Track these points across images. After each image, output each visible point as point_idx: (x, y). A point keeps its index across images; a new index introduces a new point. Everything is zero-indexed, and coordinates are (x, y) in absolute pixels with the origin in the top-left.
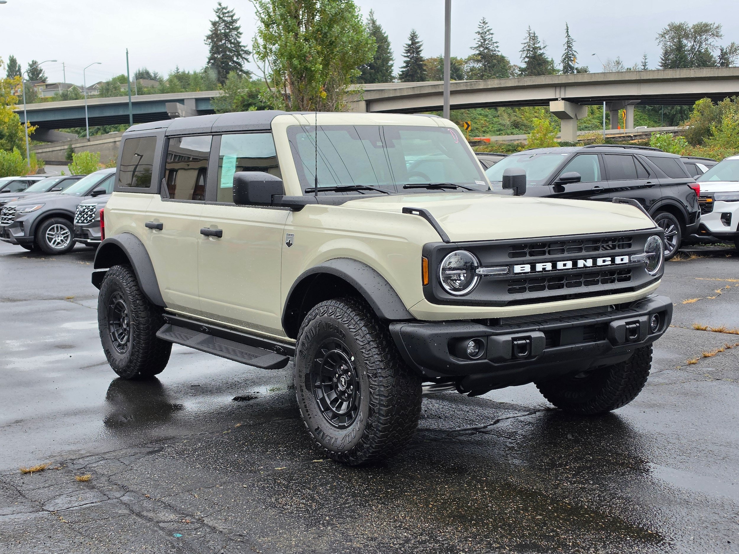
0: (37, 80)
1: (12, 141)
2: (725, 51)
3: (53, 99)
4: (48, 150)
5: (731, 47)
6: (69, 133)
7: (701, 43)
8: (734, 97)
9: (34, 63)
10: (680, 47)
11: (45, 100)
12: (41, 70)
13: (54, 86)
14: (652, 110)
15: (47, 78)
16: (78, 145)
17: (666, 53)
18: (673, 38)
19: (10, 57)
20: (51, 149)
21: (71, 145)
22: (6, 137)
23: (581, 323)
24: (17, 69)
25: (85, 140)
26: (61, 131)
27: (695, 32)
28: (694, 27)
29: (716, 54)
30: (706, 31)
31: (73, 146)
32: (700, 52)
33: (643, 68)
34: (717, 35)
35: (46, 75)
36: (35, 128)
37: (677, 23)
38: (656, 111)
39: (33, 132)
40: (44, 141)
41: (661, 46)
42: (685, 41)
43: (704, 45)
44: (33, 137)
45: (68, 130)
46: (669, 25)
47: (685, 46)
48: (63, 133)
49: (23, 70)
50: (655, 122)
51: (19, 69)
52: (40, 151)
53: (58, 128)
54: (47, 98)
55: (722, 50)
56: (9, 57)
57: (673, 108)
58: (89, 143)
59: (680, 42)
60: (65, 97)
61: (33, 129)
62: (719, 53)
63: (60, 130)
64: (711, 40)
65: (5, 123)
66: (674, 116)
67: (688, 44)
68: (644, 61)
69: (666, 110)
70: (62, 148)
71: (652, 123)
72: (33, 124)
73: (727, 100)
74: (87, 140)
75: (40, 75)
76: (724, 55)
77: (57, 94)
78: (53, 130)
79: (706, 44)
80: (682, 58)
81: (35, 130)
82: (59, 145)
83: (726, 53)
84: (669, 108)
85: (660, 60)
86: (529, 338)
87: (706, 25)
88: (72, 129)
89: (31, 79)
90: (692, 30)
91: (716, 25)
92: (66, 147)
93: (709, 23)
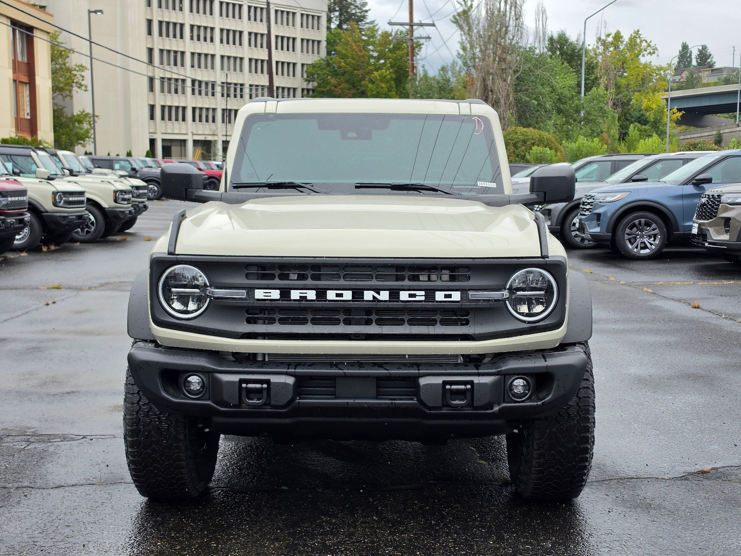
0: (705, 65)
1: (656, 127)
3: (716, 84)
4: (696, 136)
6: (727, 118)
9: (704, 48)
11: (708, 85)
12: (710, 55)
13: (720, 70)
15: (715, 63)
16: (727, 131)
19: (683, 43)
20: (699, 135)
21: (720, 130)
22: (650, 123)
23: (361, 373)
24: (688, 55)
25: (734, 126)
26: (719, 117)
31: (721, 132)
35: (714, 60)
36: (681, 114)
39: (679, 117)
40: (697, 126)
44: (679, 122)
45: (726, 115)
48: (721, 118)
49: (693, 56)
51: (690, 55)
52: (689, 137)
53: (716, 113)
54: (710, 83)
56: (681, 44)
58: (738, 129)
60: (727, 82)
61: (679, 114)
63: (718, 115)
65: (652, 109)
70: (711, 133)
72: (679, 110)
74: (736, 126)
75: (709, 60)
77: (719, 79)
78: (708, 116)
81: (681, 116)
82: (708, 130)
86: (268, 382)
88: (731, 114)
89: (699, 64)
92: (714, 133)
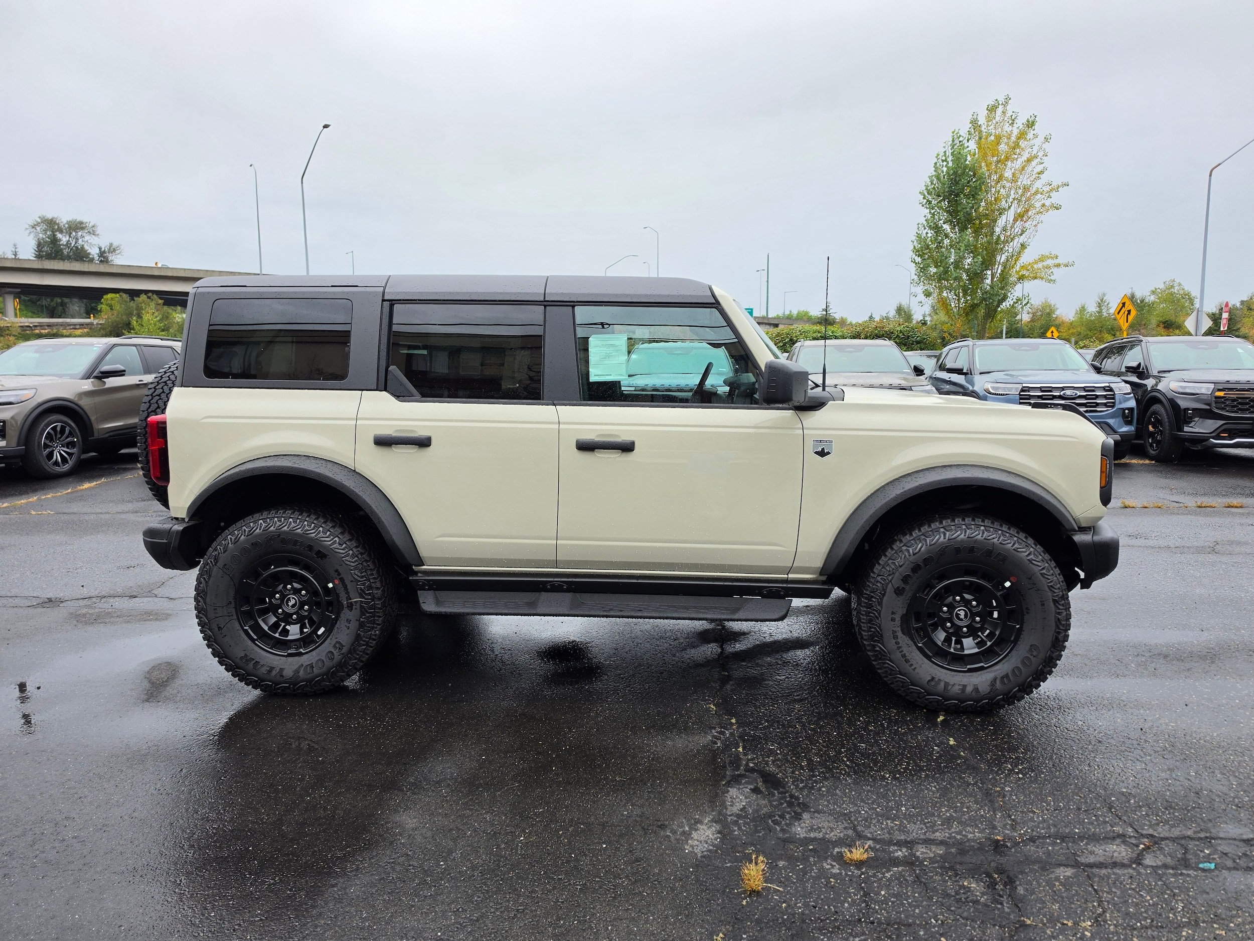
2: (103, 249)
5: (110, 247)
7: (77, 239)
8: (150, 294)
10: (54, 241)
14: (29, 300)
17: (39, 245)
18: (45, 231)
27: (70, 228)
28: (68, 223)
29: (94, 252)
30: (83, 229)
32: (77, 247)
33: (14, 257)
34: (93, 233)
37: (49, 216)
38: (33, 302)
41: (32, 236)
42: (59, 236)
43: (80, 241)
46: (40, 217)
47: (60, 240)
50: (34, 313)
55: (100, 249)
57: (52, 301)
59: (54, 235)
62: (98, 251)
64: (87, 238)
66: (54, 308)
67: (64, 239)
68: (14, 250)
69: (45, 302)
71: (30, 314)
73: (143, 297)
76: (102, 254)
79: (83, 241)
80: (58, 252)
83: (104, 252)
84: (48, 300)
85: (34, 251)
87: (81, 223)
90: (67, 226)
91: (91, 224)
93: (85, 221)
